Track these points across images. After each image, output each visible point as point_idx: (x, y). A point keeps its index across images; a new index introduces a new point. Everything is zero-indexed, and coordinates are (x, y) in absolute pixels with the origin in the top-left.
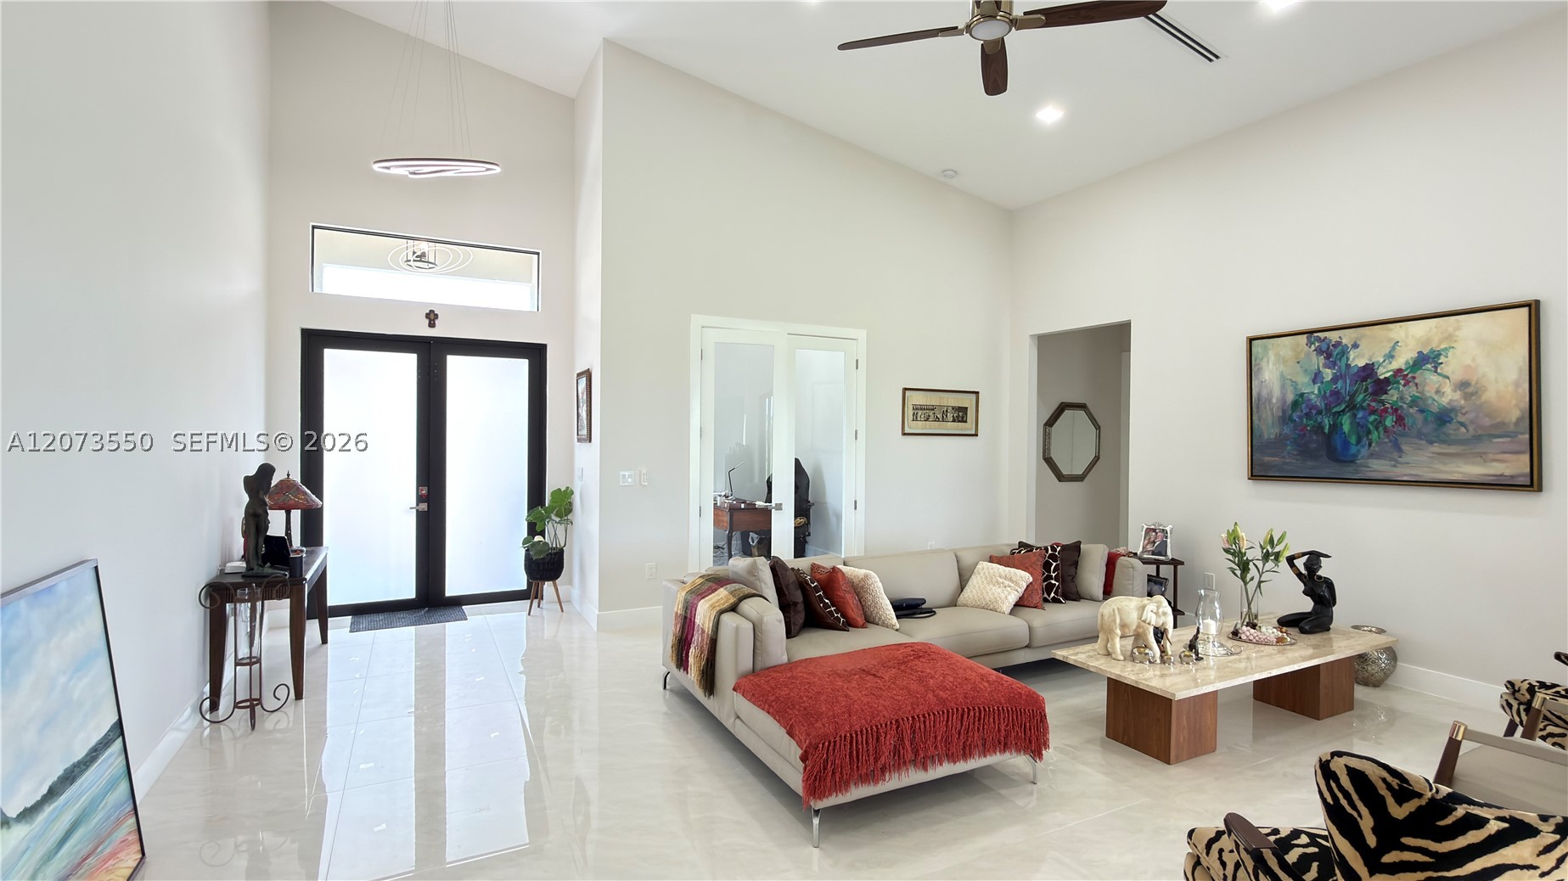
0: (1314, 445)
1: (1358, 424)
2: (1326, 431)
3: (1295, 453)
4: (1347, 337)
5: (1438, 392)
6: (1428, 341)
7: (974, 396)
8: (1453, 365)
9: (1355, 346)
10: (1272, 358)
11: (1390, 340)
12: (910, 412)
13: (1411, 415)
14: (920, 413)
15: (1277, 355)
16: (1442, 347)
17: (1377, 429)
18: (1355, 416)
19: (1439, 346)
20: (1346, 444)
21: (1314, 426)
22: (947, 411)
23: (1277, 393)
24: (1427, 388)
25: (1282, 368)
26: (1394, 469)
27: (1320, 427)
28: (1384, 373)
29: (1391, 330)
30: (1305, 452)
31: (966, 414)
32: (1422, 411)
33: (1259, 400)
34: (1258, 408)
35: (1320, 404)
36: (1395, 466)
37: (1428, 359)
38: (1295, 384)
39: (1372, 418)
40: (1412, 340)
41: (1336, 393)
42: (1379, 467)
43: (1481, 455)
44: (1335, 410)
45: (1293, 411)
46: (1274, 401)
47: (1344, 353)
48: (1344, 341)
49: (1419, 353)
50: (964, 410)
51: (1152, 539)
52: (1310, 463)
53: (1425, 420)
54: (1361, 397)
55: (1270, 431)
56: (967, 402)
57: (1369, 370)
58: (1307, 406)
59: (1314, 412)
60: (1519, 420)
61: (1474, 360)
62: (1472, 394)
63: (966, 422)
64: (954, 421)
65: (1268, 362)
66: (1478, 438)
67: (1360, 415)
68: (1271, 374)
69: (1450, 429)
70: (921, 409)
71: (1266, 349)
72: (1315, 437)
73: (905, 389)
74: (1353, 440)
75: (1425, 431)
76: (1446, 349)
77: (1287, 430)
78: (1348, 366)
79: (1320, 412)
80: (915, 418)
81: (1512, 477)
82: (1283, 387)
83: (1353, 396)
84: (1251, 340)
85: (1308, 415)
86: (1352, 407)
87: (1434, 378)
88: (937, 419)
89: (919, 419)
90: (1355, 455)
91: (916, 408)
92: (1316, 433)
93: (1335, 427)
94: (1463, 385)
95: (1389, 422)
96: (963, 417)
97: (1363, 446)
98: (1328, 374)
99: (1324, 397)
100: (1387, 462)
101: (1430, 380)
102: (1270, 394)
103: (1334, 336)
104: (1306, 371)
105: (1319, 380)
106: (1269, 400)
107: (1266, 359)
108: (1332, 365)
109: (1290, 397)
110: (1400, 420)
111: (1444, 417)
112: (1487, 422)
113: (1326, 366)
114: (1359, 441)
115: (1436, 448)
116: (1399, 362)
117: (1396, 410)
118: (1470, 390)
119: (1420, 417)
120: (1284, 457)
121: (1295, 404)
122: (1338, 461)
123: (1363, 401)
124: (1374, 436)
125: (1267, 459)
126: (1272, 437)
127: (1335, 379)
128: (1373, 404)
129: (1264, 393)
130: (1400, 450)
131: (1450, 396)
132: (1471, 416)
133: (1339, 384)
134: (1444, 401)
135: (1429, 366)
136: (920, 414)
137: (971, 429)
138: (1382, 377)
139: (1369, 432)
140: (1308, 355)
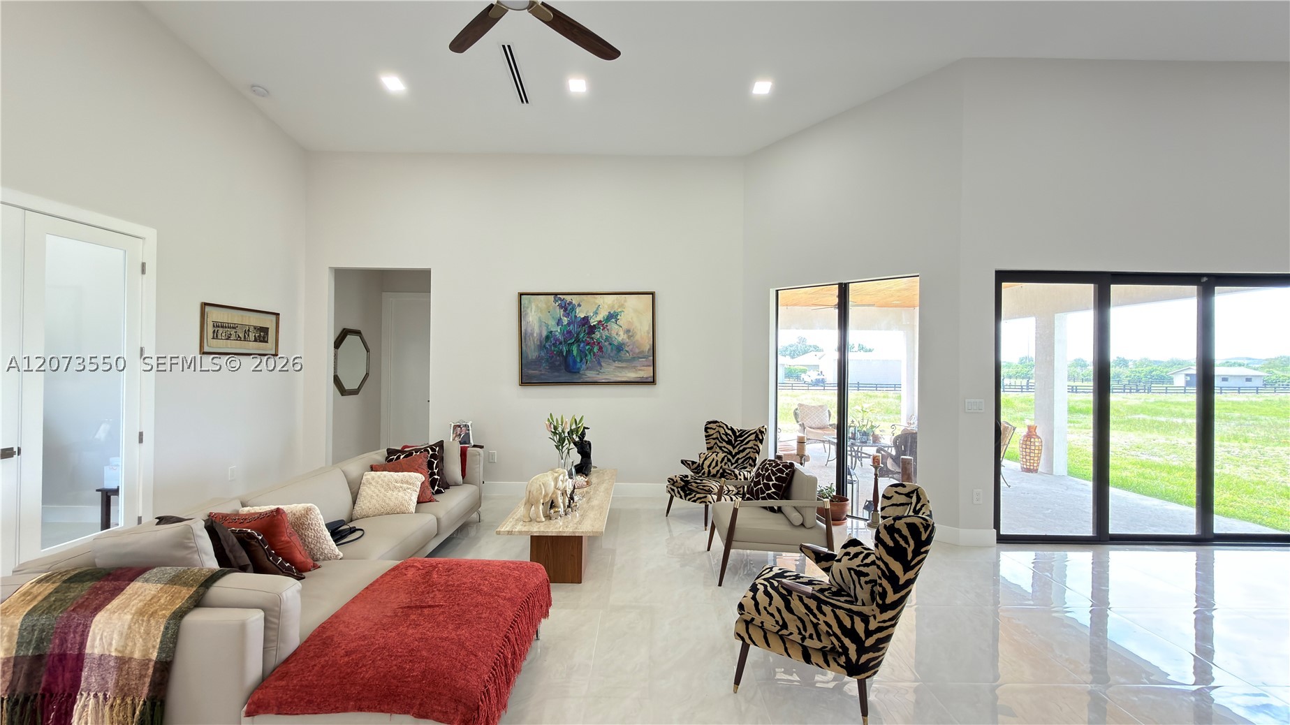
0: (557, 363)
1: (581, 351)
2: (565, 354)
3: (547, 367)
4: (575, 300)
5: (617, 334)
6: (613, 307)
7: (274, 318)
8: (623, 320)
9: (579, 305)
10: (534, 307)
11: (596, 304)
12: (210, 329)
13: (605, 346)
14: (221, 330)
15: (537, 306)
16: (619, 310)
17: (590, 354)
18: (579, 345)
19: (617, 309)
20: (575, 362)
21: (558, 352)
22: (249, 330)
23: (536, 331)
24: (612, 332)
25: (540, 315)
26: (598, 376)
27: (561, 352)
28: (593, 322)
29: (596, 298)
30: (553, 367)
31: (267, 334)
32: (610, 344)
33: (526, 334)
34: (525, 339)
35: (561, 338)
36: (598, 374)
37: (612, 316)
38: (547, 326)
39: (587, 347)
40: (606, 305)
41: (569, 332)
42: (591, 375)
43: (635, 367)
44: (569, 342)
45: (546, 342)
46: (535, 335)
47: (573, 309)
48: (574, 302)
49: (609, 312)
50: (265, 330)
51: (458, 433)
52: (556, 374)
53: (612, 349)
54: (582, 335)
55: (533, 354)
56: (268, 322)
57: (586, 320)
58: (554, 339)
59: (558, 343)
60: (649, 350)
61: (632, 319)
62: (631, 336)
63: (267, 342)
64: (255, 341)
65: (531, 309)
66: (634, 359)
67: (582, 345)
68: (532, 318)
69: (622, 353)
70: (222, 327)
71: (530, 302)
72: (558, 358)
73: (204, 305)
74: (578, 360)
75: (611, 355)
76: (621, 312)
77: (543, 354)
78: (576, 316)
79: (561, 343)
80: (215, 336)
81: (647, 378)
82: (540, 326)
83: (578, 334)
84: (521, 295)
85: (554, 345)
86: (578, 340)
87: (616, 327)
88: (239, 338)
89: (219, 337)
90: (579, 369)
91: (217, 325)
92: (559, 356)
93: (569, 352)
94: (628, 331)
95: (596, 350)
96: (264, 337)
97: (583, 364)
98: (565, 321)
99: (563, 334)
100: (595, 372)
101: (613, 326)
102: (533, 330)
103: (568, 298)
104: (553, 318)
105: (560, 324)
106: (532, 334)
107: (530, 309)
108: (567, 315)
109: (545, 334)
110: (601, 349)
111: (620, 348)
112: (637, 351)
113: (564, 316)
114: (581, 360)
115: (617, 364)
116: (600, 317)
117: (599, 343)
118: (630, 334)
119: (609, 347)
120: (541, 371)
121: (547, 338)
122: (570, 372)
123: (583, 337)
124: (589, 357)
125: (531, 372)
126: (534, 358)
127: (569, 324)
128: (588, 339)
129: (529, 330)
130: (601, 366)
131: (622, 337)
132: (630, 347)
133: (571, 327)
134: (620, 339)
135: (613, 320)
136: (220, 332)
137: (272, 350)
138: (592, 325)
139: (586, 355)
140: (554, 308)
